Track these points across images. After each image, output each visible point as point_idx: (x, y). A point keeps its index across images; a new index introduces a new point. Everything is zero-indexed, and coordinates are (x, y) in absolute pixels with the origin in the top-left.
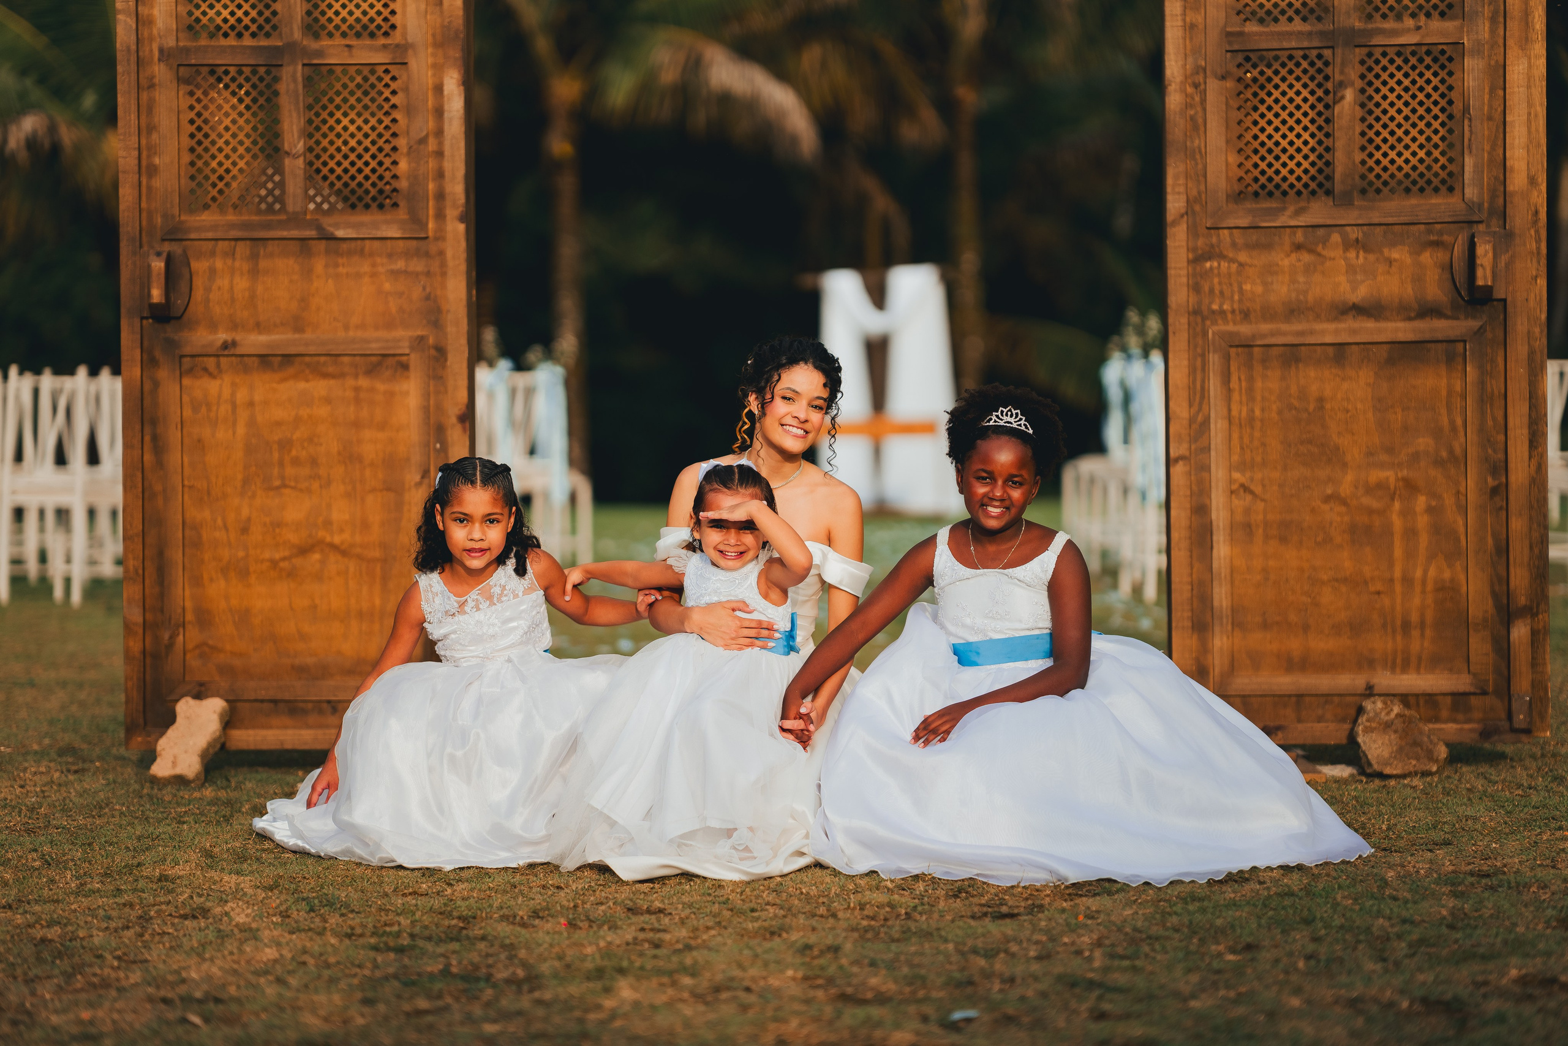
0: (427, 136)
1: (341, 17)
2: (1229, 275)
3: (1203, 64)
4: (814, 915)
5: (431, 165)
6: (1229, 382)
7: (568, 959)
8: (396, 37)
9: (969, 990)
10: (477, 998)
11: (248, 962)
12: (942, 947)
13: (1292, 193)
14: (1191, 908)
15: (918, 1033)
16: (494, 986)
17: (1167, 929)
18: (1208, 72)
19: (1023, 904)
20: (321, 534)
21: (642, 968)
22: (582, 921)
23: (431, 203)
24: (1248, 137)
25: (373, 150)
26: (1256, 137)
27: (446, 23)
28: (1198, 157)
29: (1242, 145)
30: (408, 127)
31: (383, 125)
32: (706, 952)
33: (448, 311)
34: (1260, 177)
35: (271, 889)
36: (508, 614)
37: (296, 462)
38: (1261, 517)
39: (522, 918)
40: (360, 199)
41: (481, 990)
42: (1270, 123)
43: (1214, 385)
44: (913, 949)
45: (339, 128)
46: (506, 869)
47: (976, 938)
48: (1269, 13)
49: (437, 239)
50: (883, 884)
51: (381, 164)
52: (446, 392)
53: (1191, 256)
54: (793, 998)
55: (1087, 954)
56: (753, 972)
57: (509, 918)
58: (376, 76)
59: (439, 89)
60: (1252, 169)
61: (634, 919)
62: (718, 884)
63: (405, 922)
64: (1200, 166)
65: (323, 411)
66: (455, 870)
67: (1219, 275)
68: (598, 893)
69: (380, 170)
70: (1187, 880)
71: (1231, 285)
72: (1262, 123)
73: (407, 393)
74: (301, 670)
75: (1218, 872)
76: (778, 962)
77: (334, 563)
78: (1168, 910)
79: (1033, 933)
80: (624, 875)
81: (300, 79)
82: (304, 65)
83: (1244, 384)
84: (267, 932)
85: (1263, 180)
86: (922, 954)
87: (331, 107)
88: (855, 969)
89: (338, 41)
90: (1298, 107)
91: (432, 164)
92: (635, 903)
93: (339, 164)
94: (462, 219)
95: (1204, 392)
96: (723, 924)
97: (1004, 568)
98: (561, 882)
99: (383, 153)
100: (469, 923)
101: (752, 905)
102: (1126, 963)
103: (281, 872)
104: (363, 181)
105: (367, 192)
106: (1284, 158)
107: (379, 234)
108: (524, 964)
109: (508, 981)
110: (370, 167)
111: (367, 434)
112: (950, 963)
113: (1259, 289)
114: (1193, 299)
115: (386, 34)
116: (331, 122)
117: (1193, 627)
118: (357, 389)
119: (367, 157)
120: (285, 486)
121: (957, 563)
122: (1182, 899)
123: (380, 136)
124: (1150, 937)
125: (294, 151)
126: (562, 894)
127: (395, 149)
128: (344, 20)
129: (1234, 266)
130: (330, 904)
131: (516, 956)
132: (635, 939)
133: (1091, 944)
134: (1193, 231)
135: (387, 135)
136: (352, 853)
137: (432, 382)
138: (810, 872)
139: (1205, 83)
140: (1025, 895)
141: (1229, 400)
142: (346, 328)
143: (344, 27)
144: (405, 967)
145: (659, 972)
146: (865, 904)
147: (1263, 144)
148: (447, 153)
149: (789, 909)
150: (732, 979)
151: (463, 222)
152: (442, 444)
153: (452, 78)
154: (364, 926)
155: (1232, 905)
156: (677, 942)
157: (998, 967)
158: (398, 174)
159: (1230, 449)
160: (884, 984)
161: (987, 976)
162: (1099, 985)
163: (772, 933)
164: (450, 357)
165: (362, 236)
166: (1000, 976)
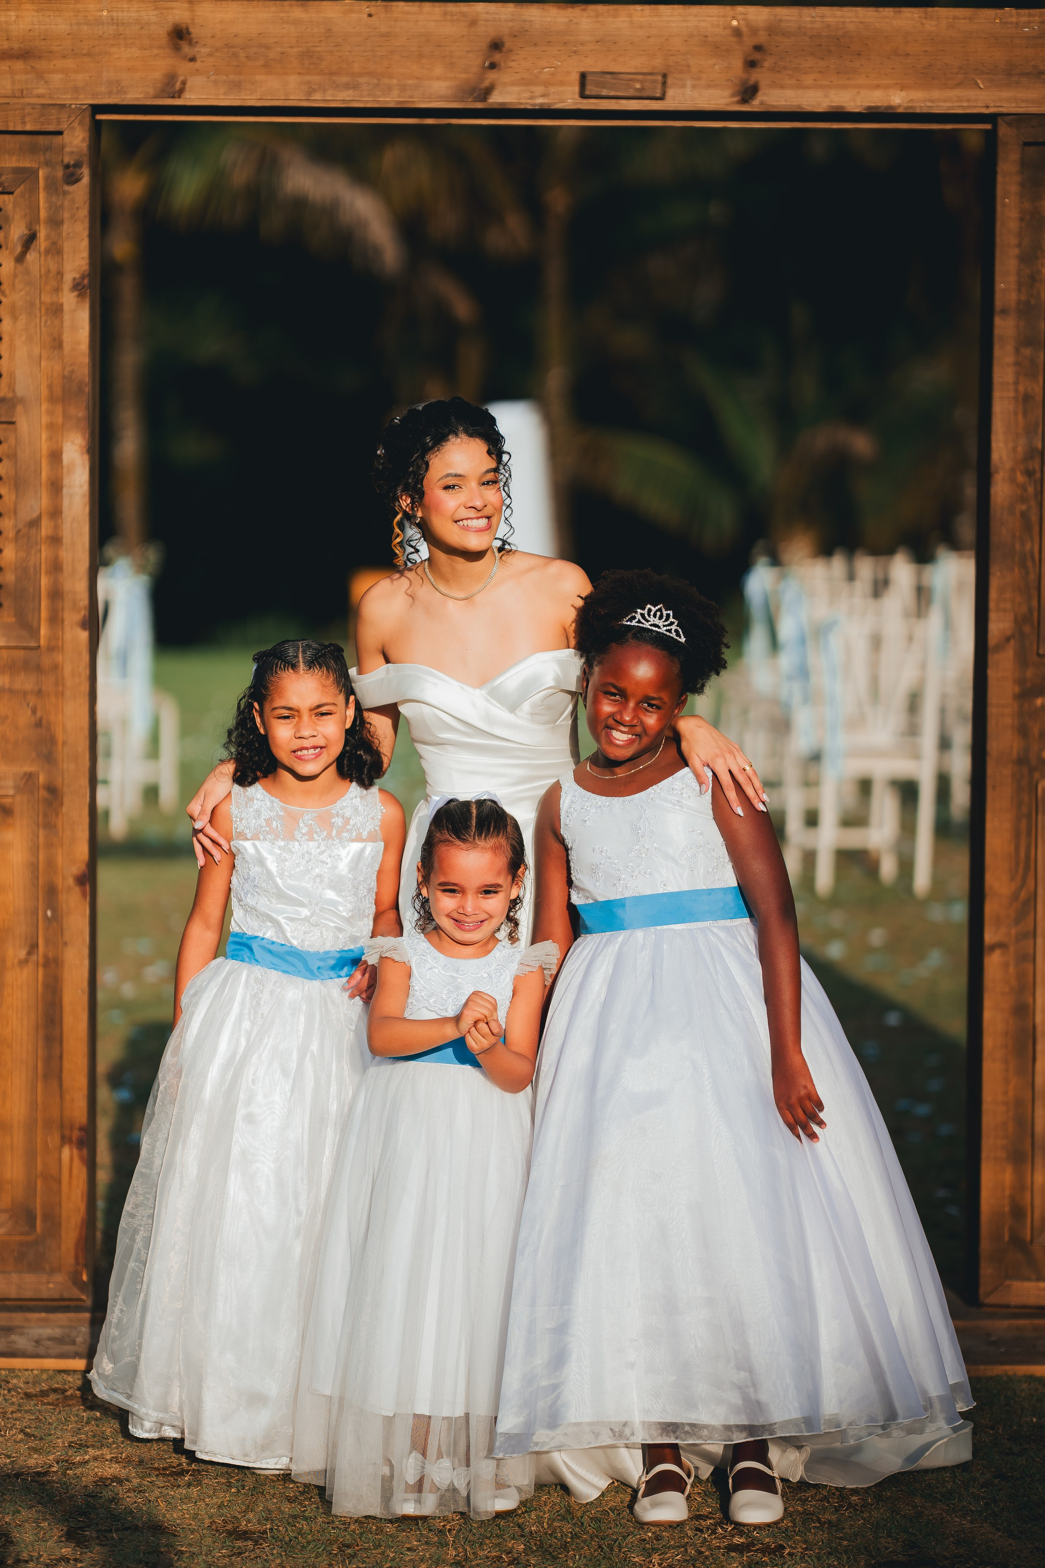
0: (39, 517)
3: (1039, 446)
5: (44, 555)
8: (2, 389)
23: (44, 603)
27: (66, 372)
28: (1029, 564)
30: (15, 505)
33: (64, 743)
43: (1042, 854)
49: (51, 649)
52: (61, 845)
53: (1017, 689)
59: (56, 456)
64: (1032, 577)
73: (10, 844)
94: (84, 624)
95: (1030, 861)
114: (1019, 745)
117: (1008, 1159)
134: (1022, 659)
137: (41, 833)
139: (1042, 470)
148: (67, 539)
151: (85, 629)
152: (54, 911)
153: (73, 443)
158: (3, 564)
164: (67, 800)
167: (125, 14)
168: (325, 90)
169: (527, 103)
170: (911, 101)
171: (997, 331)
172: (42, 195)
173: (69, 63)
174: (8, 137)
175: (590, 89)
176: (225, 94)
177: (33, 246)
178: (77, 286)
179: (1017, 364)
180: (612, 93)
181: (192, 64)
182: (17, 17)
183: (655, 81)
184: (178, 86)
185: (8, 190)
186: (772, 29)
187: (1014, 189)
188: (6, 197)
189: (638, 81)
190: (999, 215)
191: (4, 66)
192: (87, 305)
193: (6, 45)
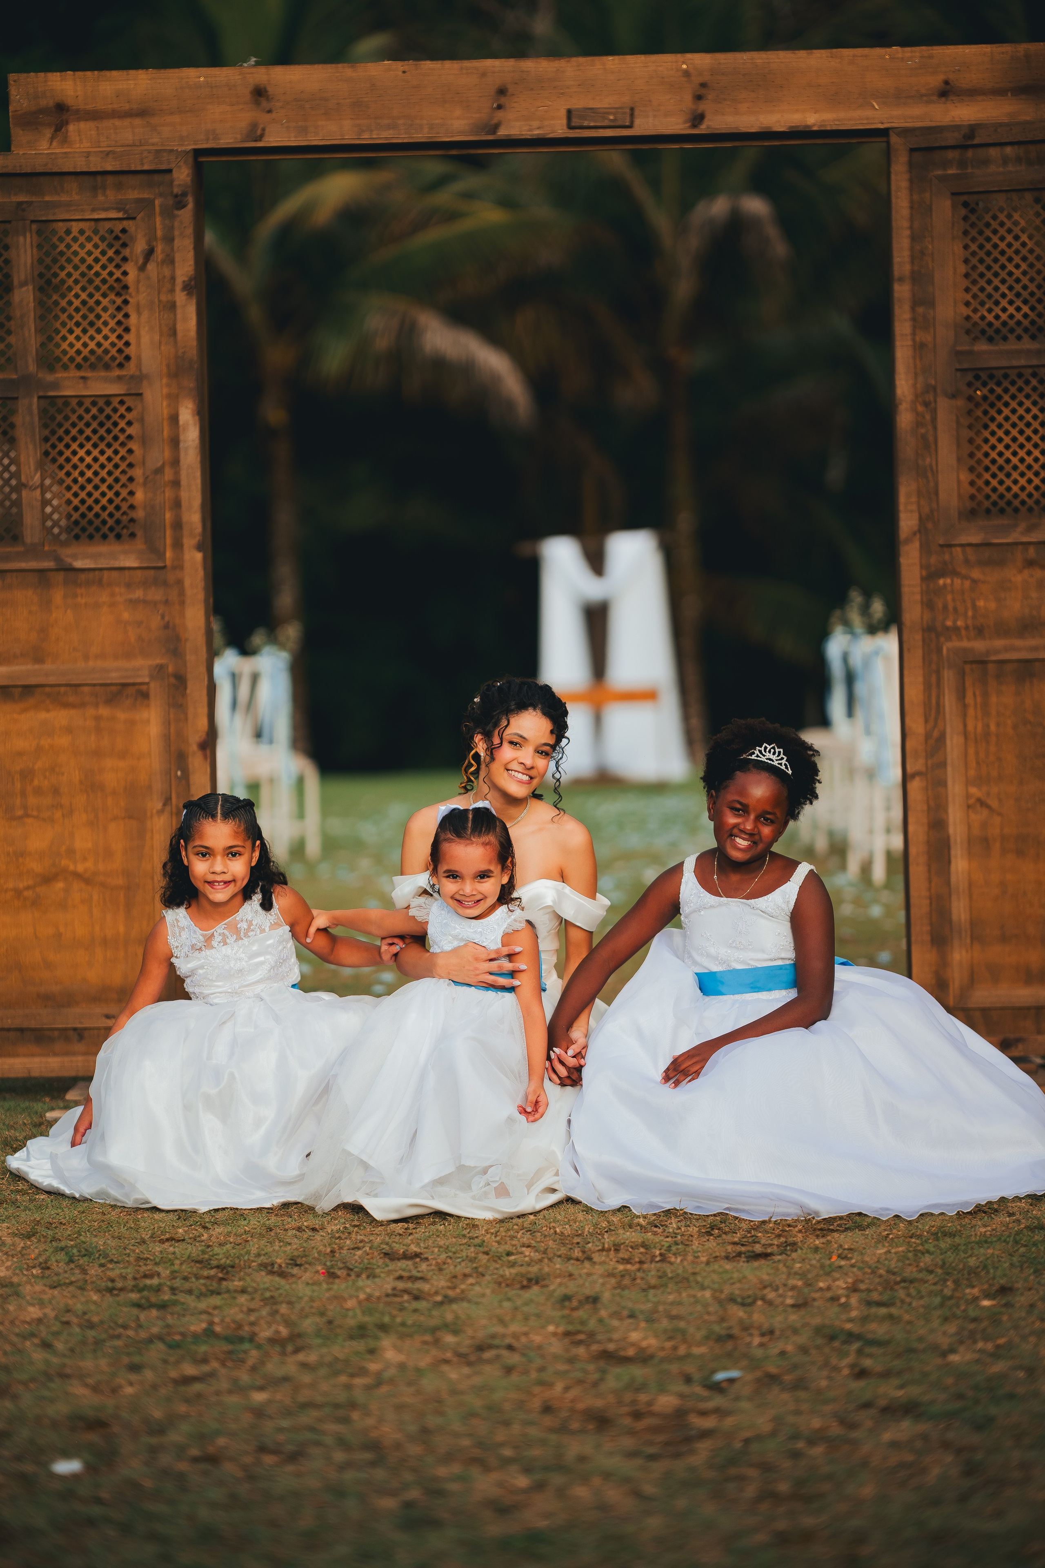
0: (163, 466)
1: (75, 349)
2: (963, 592)
3: (933, 382)
4: (569, 1259)
5: (167, 495)
6: (964, 697)
7: (330, 1314)
8: (131, 368)
9: (729, 1346)
10: (242, 1361)
11: (12, 1322)
12: (699, 1294)
13: (1023, 509)
14: (943, 1245)
15: (681, 1396)
16: (259, 1347)
17: (920, 1271)
18: (939, 391)
19: (776, 1242)
20: (64, 862)
21: (403, 1324)
22: (341, 1269)
23: (168, 533)
25: (110, 480)
26: (986, 455)
27: (180, 354)
28: (929, 475)
29: (972, 462)
30: (144, 457)
31: (120, 456)
32: (465, 1304)
33: (187, 640)
34: (991, 494)
35: (29, 1236)
36: (255, 948)
37: (38, 791)
38: (997, 831)
39: (280, 1266)
40: (97, 529)
41: (245, 1352)
42: (1000, 440)
43: (949, 701)
44: (671, 1298)
45: (75, 460)
46: (260, 1210)
47: (733, 1284)
48: (998, 331)
49: (174, 568)
50: (636, 1221)
51: (117, 494)
52: (186, 719)
53: (924, 573)
54: (556, 1357)
55: (843, 1300)
56: (514, 1328)
57: (269, 1268)
58: (111, 407)
59: (174, 419)
60: (984, 486)
61: (392, 1266)
62: (472, 1224)
63: (165, 1273)
64: (932, 484)
65: (64, 741)
66: (210, 1211)
67: (952, 591)
68: (353, 1235)
70: (936, 1212)
71: (964, 601)
73: (148, 721)
74: (47, 999)
75: (966, 1203)
76: (538, 1316)
77: (78, 891)
78: (920, 1248)
79: (788, 1277)
80: (378, 1215)
81: (36, 411)
82: (39, 397)
83: (979, 700)
84: (28, 1287)
85: (994, 497)
86: (680, 1303)
87: (67, 439)
88: (615, 1323)
89: (74, 373)
90: (1028, 425)
91: (169, 493)
92: (392, 1248)
93: (76, 495)
94: (199, 547)
95: (939, 709)
96: (480, 1270)
97: (749, 897)
98: (316, 1223)
99: (120, 484)
100: (227, 1273)
101: (508, 1247)
102: (883, 1311)
103: (37, 1216)
104: (100, 512)
105: (104, 522)
106: (1015, 475)
107: (117, 564)
108: (288, 1322)
109: (272, 1341)
110: (107, 498)
111: (109, 763)
112: (708, 1313)
113: (992, 605)
114: (928, 616)
115: (121, 366)
116: (68, 453)
117: (932, 941)
118: (98, 719)
119: (104, 488)
120: (28, 816)
121: (702, 890)
122: (932, 1234)
123: (116, 466)
124: (904, 1280)
125: (31, 483)
126: (318, 1238)
127: (131, 479)
128: (78, 352)
129: (967, 583)
130: (89, 1253)
131: (277, 1312)
132: (394, 1289)
133: (847, 1288)
134: (926, 548)
135: (123, 466)
136: (108, 1195)
137: (172, 711)
138: (562, 1207)
139: (935, 402)
140: (777, 1231)
141: (964, 715)
142: (86, 658)
143: (79, 359)
144: (168, 1326)
145: (421, 1329)
146: (619, 1245)
147: (994, 461)
148: (184, 482)
149: (545, 1252)
150: (493, 1336)
151: (200, 551)
152: (183, 771)
153: (187, 407)
154: (124, 1278)
155: (984, 1242)
156: (437, 1293)
157: (757, 1317)
158: (135, 504)
159: (966, 764)
160: (645, 1338)
161: (746, 1328)
162: (858, 1337)
163: (530, 1280)
164: (190, 684)
165: (100, 566)
166: (759, 1328)
167: (217, 79)
168: (372, 131)
169: (527, 134)
170: (823, 120)
171: (896, 295)
172: (158, 219)
173: (176, 118)
174: (131, 177)
175: (575, 122)
176: (295, 137)
177: (152, 258)
178: (187, 287)
179: (914, 319)
180: (592, 124)
181: (270, 114)
182: (136, 84)
183: (624, 113)
184: (259, 132)
185: (132, 216)
186: (714, 71)
187: (904, 184)
188: (131, 222)
189: (611, 113)
190: (894, 205)
191: (126, 122)
192: (194, 301)
193: (127, 107)
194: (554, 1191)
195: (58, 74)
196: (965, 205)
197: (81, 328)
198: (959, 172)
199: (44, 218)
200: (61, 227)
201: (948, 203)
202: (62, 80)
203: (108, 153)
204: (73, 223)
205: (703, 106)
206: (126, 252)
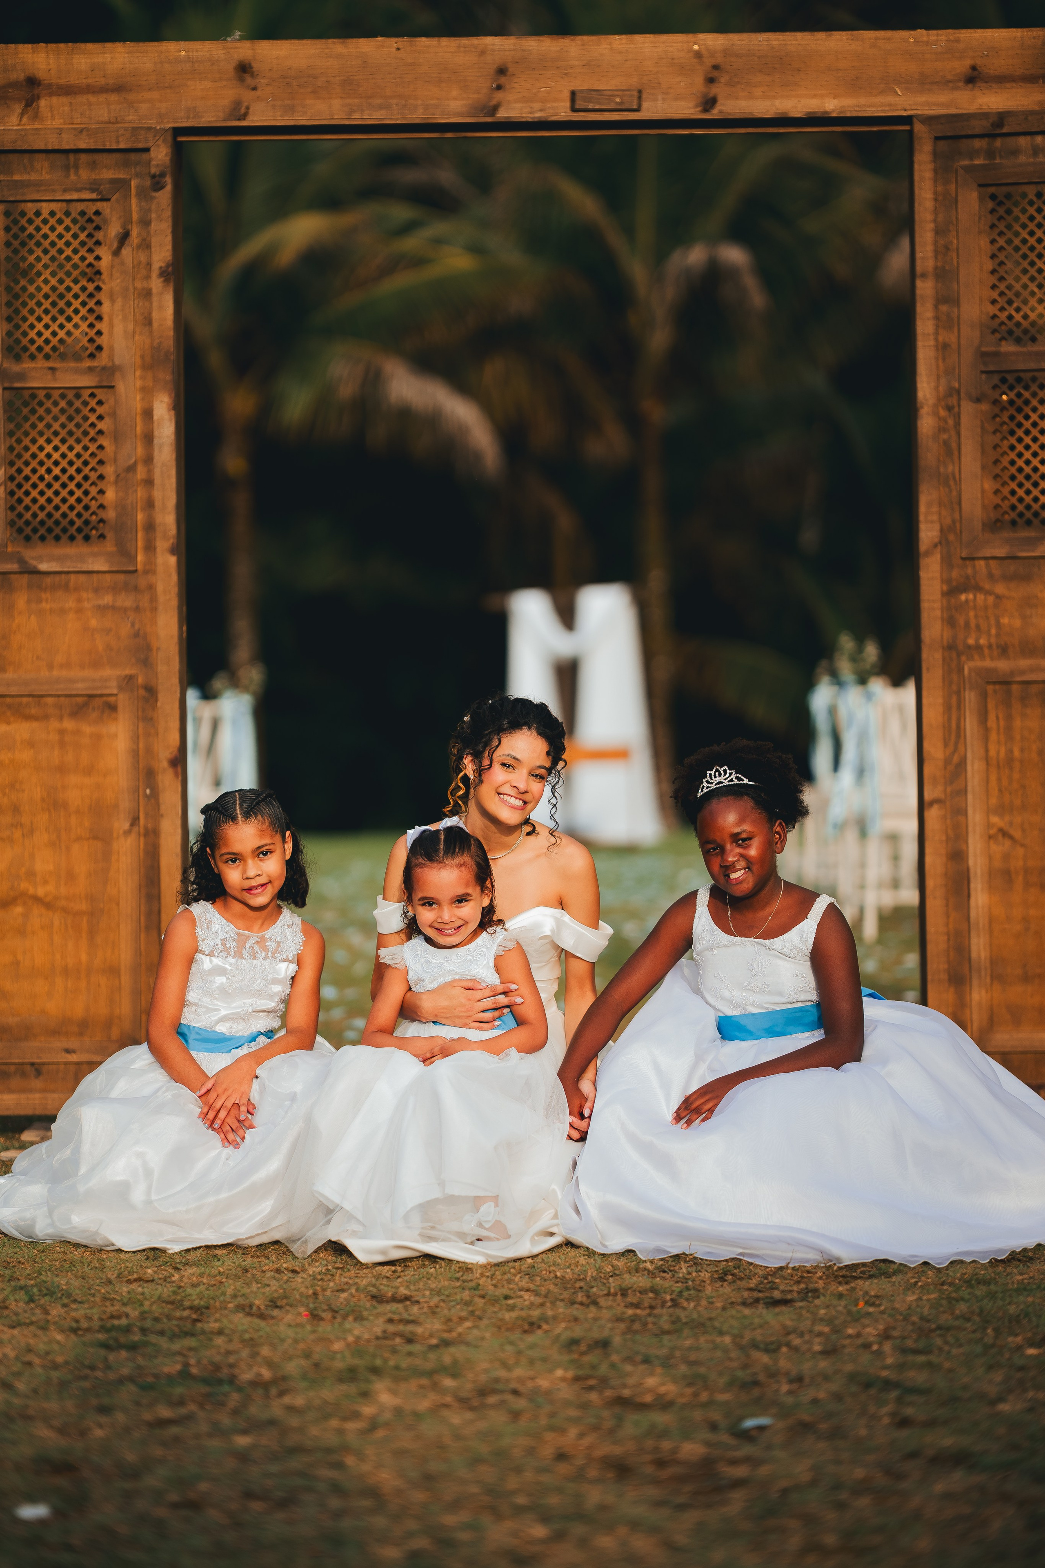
0: (135, 463)
1: (43, 338)
2: (986, 608)
3: (957, 385)
4: (573, 1303)
5: (139, 495)
6: (986, 720)
7: (316, 1357)
8: (103, 359)
9: (756, 1392)
10: (223, 1404)
12: (718, 1340)
14: (978, 1293)
15: (708, 1444)
16: (240, 1389)
17: (957, 1318)
18: (962, 395)
19: (795, 1288)
20: (24, 885)
21: (397, 1368)
22: (324, 1311)
23: (140, 535)
24: (1005, 462)
25: (79, 478)
26: (1013, 463)
27: (155, 344)
28: (952, 483)
29: (997, 470)
30: (115, 454)
31: (89, 452)
32: (463, 1348)
33: (158, 649)
34: (1017, 504)
38: (1020, 863)
39: (259, 1308)
40: (64, 530)
41: (225, 1395)
42: (1027, 447)
43: (970, 724)
44: (688, 1343)
45: (42, 456)
47: (754, 1329)
48: (1026, 332)
49: (146, 572)
50: (642, 1265)
51: (86, 493)
52: (157, 734)
53: (945, 588)
54: (567, 1403)
55: (875, 1347)
56: (519, 1372)
57: (247, 1309)
59: (148, 414)
60: (1009, 496)
61: (382, 1308)
62: (466, 1268)
63: (134, 1313)
64: (954, 493)
65: (25, 755)
66: (180, 1252)
67: (975, 608)
68: (337, 1277)
69: (86, 500)
70: (968, 1259)
71: (987, 618)
72: (1020, 448)
73: (115, 736)
74: (3, 1032)
75: (1000, 1251)
76: (544, 1360)
77: (38, 917)
78: (954, 1295)
79: (814, 1323)
80: (362, 1257)
81: (2, 404)
82: (5, 389)
83: (1002, 723)
85: (1021, 507)
86: (698, 1349)
87: (33, 434)
88: (629, 1368)
89: (41, 363)
91: (141, 493)
92: (379, 1290)
93: (42, 493)
94: (173, 551)
95: (960, 733)
96: (477, 1313)
98: (296, 1265)
100: (202, 1314)
101: (505, 1291)
102: (921, 1359)
104: (68, 512)
105: (72, 523)
106: (1043, 485)
107: (85, 567)
108: (270, 1364)
109: (254, 1384)
110: (75, 497)
111: (73, 779)
112: (730, 1359)
113: (1017, 623)
114: (947, 634)
115: (92, 356)
116: (34, 449)
117: (950, 980)
118: (62, 732)
119: (72, 486)
121: (715, 926)
122: (966, 1282)
123: (86, 463)
124: (939, 1328)
126: (299, 1280)
127: (101, 477)
128: (47, 341)
129: (991, 599)
130: (50, 1293)
131: (257, 1354)
132: (385, 1331)
133: (878, 1335)
134: (947, 562)
135: (93, 463)
137: (141, 725)
139: (959, 405)
140: (796, 1278)
142: (50, 667)
143: (47, 349)
144: (139, 1367)
145: (419, 1373)
146: (627, 1290)
147: (1020, 470)
148: (157, 481)
149: (546, 1296)
150: (497, 1380)
151: (174, 555)
152: (152, 790)
153: (162, 402)
154: (89, 1318)
155: (1023, 1289)
156: (431, 1336)
157: (783, 1364)
158: (105, 504)
159: (987, 791)
160: (663, 1384)
161: (773, 1374)
162: (896, 1385)
163: (532, 1324)
164: (161, 697)
165: (66, 569)
166: (787, 1374)
167: (199, 53)
168: (363, 111)
169: (528, 117)
170: (843, 107)
171: (918, 292)
172: (134, 201)
173: (155, 95)
174: (105, 155)
175: (579, 104)
176: (281, 116)
177: (127, 242)
178: (164, 274)
179: (937, 318)
180: (597, 107)
181: (254, 92)
182: (112, 58)
183: (632, 96)
184: (243, 110)
185: (106, 197)
186: (727, 52)
187: (928, 175)
188: (105, 204)
189: (618, 96)
190: (917, 197)
191: (102, 98)
192: (171, 289)
193: (103, 81)
194: (552, 1234)
195: (30, 46)
196: (993, 197)
197: (50, 316)
198: (986, 162)
199: (12, 199)
200: (30, 208)
201: (974, 196)
202: (33, 53)
203: (81, 131)
204: (43, 204)
205: (715, 90)
206: (99, 235)
